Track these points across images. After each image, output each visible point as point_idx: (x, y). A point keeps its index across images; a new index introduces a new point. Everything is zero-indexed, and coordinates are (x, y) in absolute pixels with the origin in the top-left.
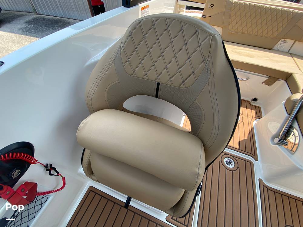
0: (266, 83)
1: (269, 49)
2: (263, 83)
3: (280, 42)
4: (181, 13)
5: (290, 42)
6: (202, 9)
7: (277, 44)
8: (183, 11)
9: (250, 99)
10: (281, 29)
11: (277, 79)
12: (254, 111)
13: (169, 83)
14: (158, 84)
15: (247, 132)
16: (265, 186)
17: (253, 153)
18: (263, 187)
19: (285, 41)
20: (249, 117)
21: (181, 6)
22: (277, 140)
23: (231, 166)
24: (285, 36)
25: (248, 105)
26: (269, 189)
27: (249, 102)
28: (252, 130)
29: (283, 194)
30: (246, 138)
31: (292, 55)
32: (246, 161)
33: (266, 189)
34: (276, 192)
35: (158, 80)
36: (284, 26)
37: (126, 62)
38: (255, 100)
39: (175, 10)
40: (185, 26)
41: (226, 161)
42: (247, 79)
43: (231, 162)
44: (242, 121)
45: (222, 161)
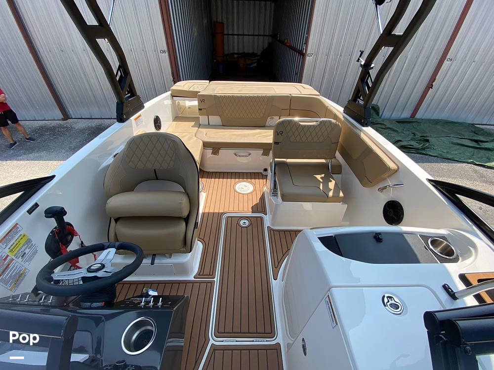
0: (264, 154)
1: (263, 126)
2: (262, 155)
3: (269, 119)
5: (276, 118)
7: (268, 121)
9: (262, 171)
11: (270, 150)
13: (161, 168)
14: (155, 170)
15: (259, 196)
16: (272, 230)
17: (263, 210)
18: (270, 230)
19: (273, 119)
20: (261, 184)
23: (247, 225)
24: (271, 114)
25: (260, 176)
26: (274, 230)
27: (261, 173)
28: (263, 195)
30: (258, 202)
32: (257, 217)
33: (272, 232)
34: (279, 231)
35: (154, 168)
36: (265, 107)
37: (129, 162)
38: (265, 170)
41: (242, 222)
42: (250, 154)
43: (246, 221)
44: (255, 190)
45: (238, 224)
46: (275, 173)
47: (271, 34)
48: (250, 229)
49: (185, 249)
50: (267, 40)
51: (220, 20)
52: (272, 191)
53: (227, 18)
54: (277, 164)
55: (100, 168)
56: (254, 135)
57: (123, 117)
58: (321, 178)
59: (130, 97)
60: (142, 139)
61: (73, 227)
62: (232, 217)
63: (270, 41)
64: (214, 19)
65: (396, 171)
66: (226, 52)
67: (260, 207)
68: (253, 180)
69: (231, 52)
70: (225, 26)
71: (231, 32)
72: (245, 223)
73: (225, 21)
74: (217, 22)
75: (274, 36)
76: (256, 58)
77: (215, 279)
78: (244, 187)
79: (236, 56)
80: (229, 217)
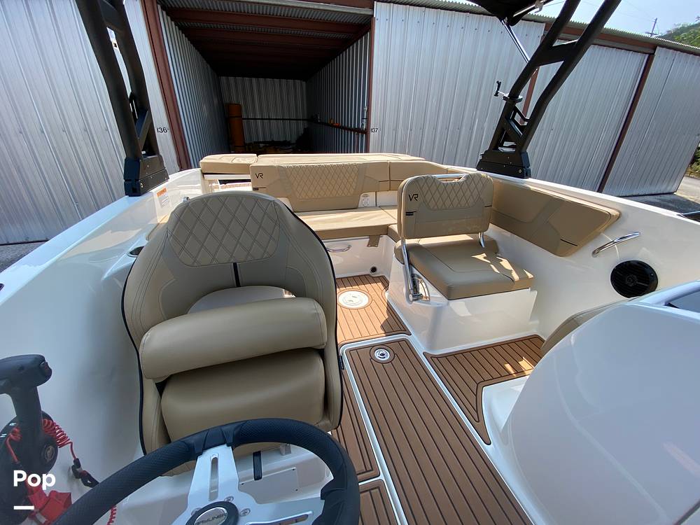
0: (370, 245)
1: (355, 208)
2: (368, 246)
3: (362, 198)
4: (216, 191)
5: (372, 195)
6: (249, 181)
7: (360, 201)
8: (217, 187)
9: (368, 272)
10: (354, 184)
11: (379, 236)
12: (380, 284)
13: (249, 258)
14: (235, 265)
15: (384, 309)
16: (432, 357)
17: (403, 329)
18: (431, 358)
19: (367, 196)
20: (377, 291)
21: (211, 182)
22: (411, 296)
23: (388, 357)
24: (364, 190)
25: (370, 280)
26: (438, 357)
27: (368, 275)
28: (389, 305)
29: (454, 354)
30: (387, 317)
31: (381, 207)
32: (398, 341)
33: (435, 359)
34: (446, 356)
35: (233, 260)
36: (355, 180)
38: (374, 270)
39: (204, 188)
40: (242, 199)
41: (377, 355)
42: (349, 247)
43: (383, 351)
44: (372, 300)
45: (372, 358)
46: (410, 264)
47: (305, 118)
48: (396, 362)
49: (328, 422)
50: (302, 126)
51: (234, 101)
52: (412, 292)
53: (245, 99)
54: (410, 249)
55: (106, 276)
56: (348, 219)
57: (139, 186)
58: (485, 258)
59: (148, 154)
60: (206, 205)
61: (49, 418)
62: (356, 349)
63: (306, 126)
64: (227, 100)
65: (619, 217)
66: (247, 141)
67: (394, 324)
68: (362, 287)
69: (255, 140)
70: (243, 109)
71: (251, 116)
72: (383, 355)
73: (242, 103)
74: (231, 104)
75: (312, 119)
76: (291, 147)
77: (382, 477)
78: (353, 299)
79: (261, 145)
80: (351, 350)
